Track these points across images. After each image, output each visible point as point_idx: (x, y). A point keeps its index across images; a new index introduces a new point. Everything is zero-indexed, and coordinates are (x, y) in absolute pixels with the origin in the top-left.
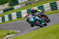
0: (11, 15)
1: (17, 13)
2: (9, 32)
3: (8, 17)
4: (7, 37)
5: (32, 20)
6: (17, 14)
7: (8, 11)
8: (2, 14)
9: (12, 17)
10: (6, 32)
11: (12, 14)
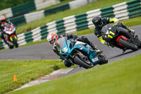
0: (63, 21)
1: (76, 17)
2: (57, 64)
3: (57, 27)
4: (54, 76)
5: (66, 50)
6: (76, 21)
7: (55, 13)
8: (42, 19)
9: (65, 28)
10: (50, 63)
11: (64, 19)
